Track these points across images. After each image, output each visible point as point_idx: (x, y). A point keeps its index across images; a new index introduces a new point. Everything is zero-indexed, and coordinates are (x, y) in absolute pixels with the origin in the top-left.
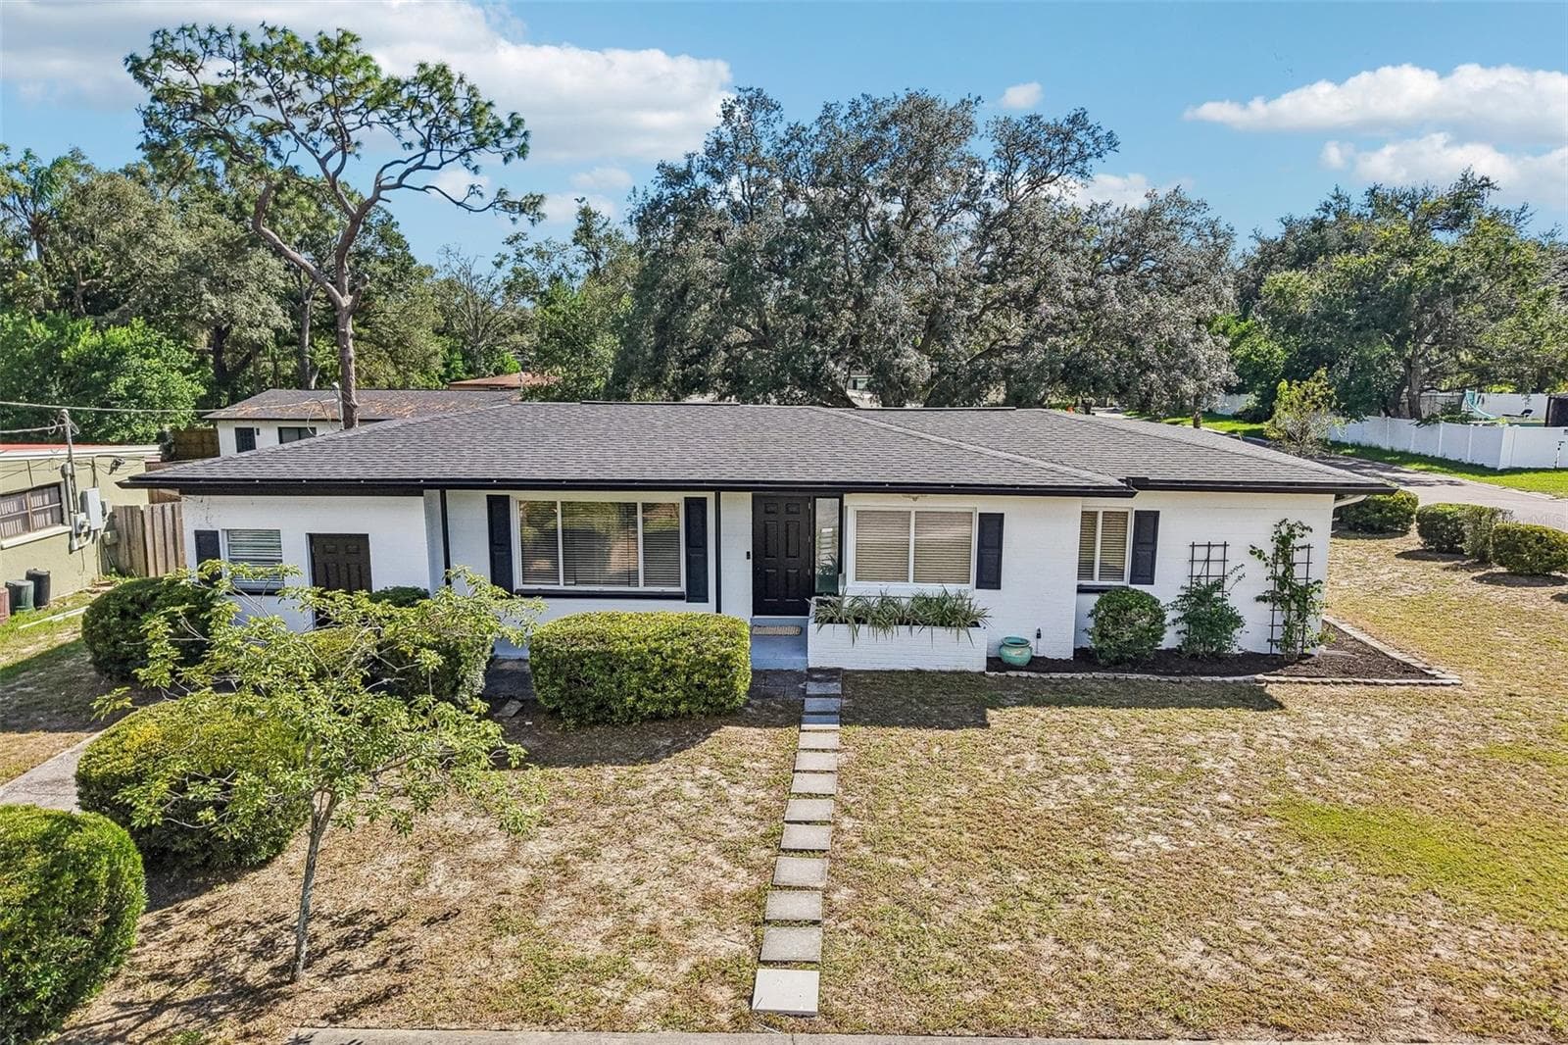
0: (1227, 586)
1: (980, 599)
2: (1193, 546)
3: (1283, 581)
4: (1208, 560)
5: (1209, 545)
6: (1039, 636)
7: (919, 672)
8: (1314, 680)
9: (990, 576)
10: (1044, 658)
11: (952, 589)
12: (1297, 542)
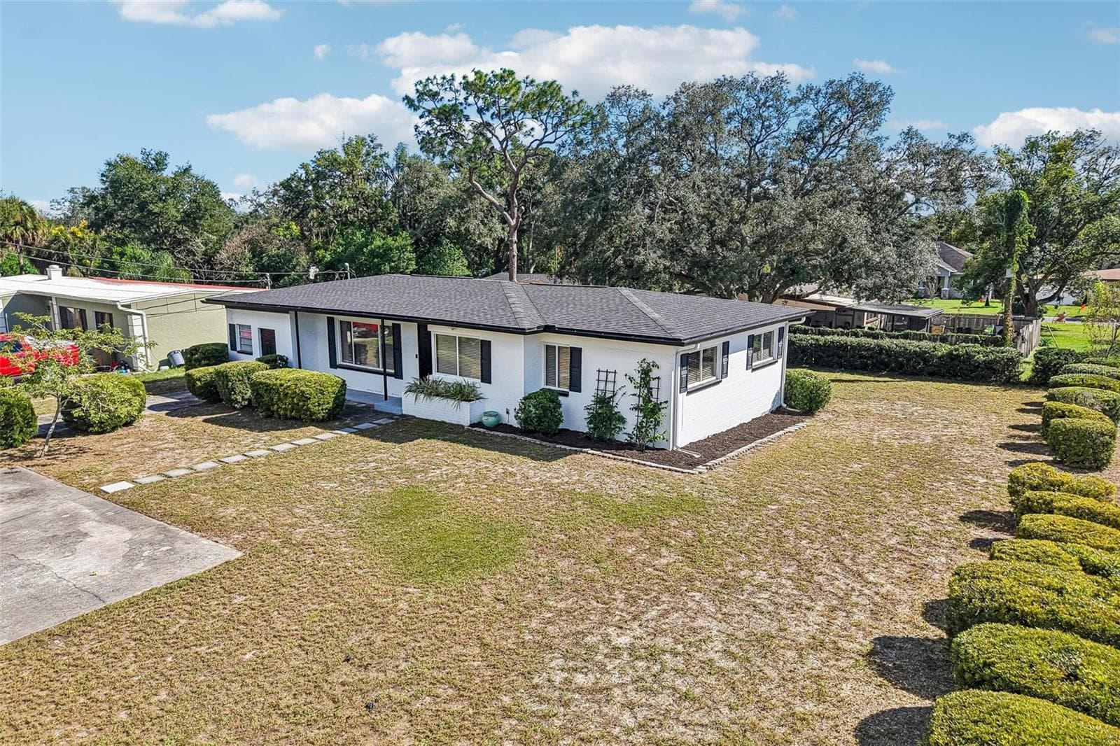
0: (616, 399)
1: (483, 388)
2: (599, 371)
3: (647, 400)
4: (606, 381)
5: (607, 372)
6: (508, 413)
7: (443, 422)
8: (616, 457)
9: (486, 377)
10: (511, 426)
11: (470, 380)
12: (652, 375)
